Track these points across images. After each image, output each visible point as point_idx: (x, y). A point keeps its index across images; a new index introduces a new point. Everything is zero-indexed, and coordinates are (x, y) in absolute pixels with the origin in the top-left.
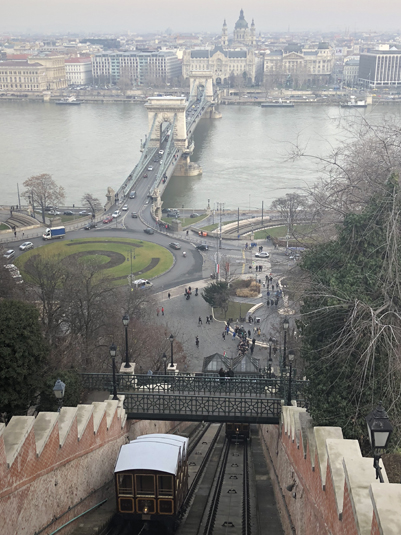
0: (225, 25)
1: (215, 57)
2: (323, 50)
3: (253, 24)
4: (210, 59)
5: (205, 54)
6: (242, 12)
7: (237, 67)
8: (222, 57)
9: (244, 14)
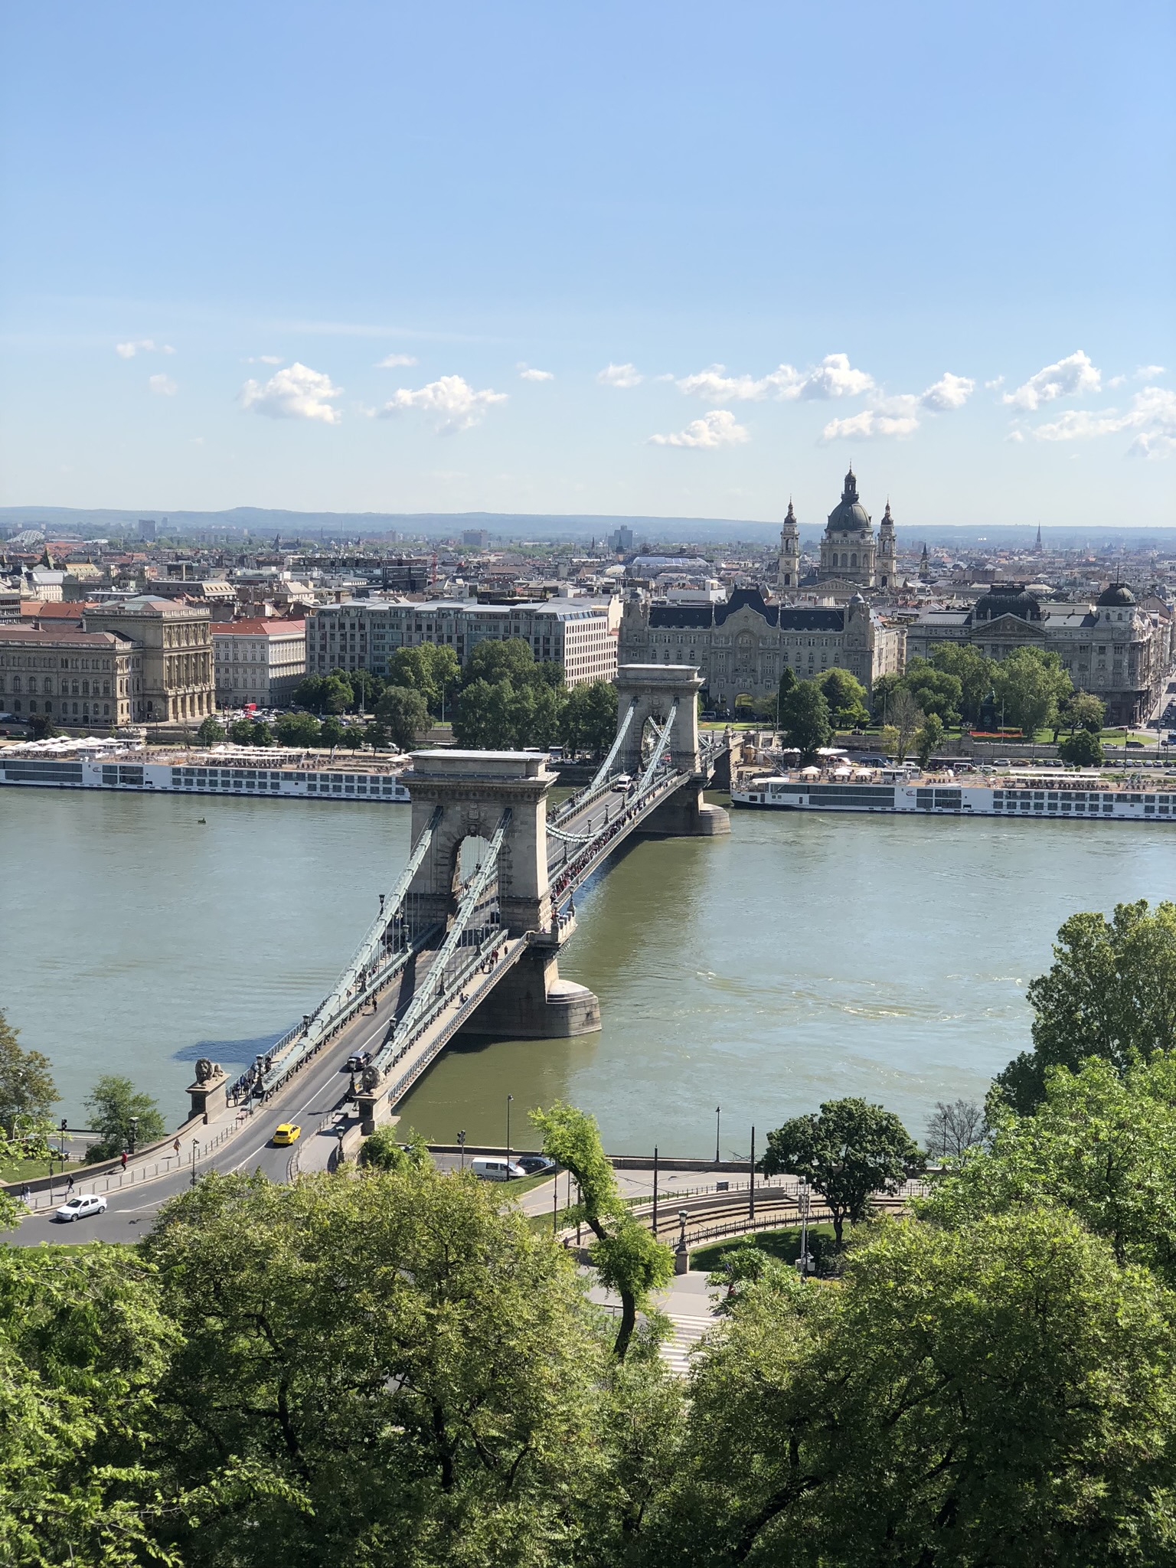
0: (790, 520)
1: (733, 624)
2: (1114, 611)
3: (887, 522)
4: (716, 630)
5: (701, 617)
6: (850, 480)
8: (756, 623)
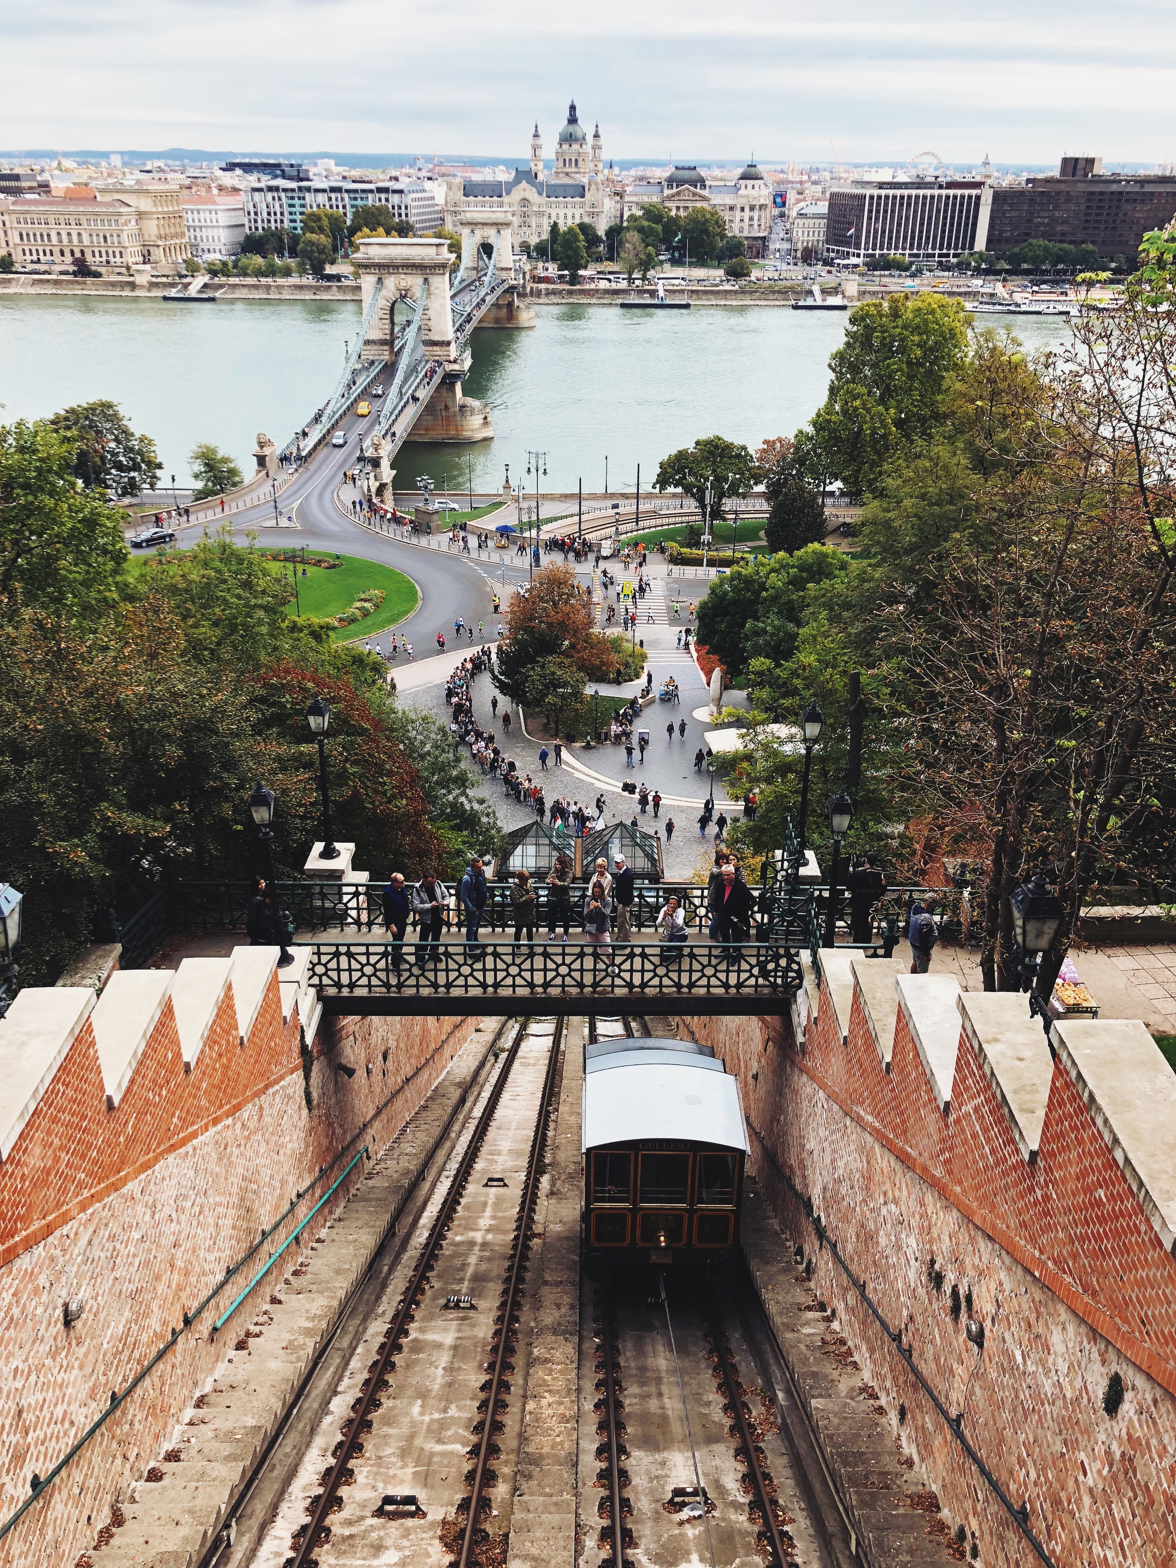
0: (536, 136)
1: (516, 194)
2: (750, 183)
3: (596, 136)
4: (506, 199)
5: (495, 190)
6: (573, 108)
7: (565, 215)
8: (531, 193)
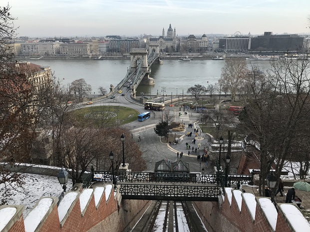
0: (163, 30)
1: (160, 41)
2: (204, 37)
4: (158, 41)
5: (155, 40)
7: (169, 44)
8: (163, 40)
9: (171, 26)
